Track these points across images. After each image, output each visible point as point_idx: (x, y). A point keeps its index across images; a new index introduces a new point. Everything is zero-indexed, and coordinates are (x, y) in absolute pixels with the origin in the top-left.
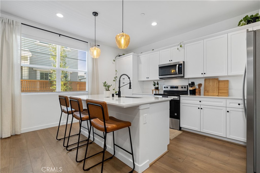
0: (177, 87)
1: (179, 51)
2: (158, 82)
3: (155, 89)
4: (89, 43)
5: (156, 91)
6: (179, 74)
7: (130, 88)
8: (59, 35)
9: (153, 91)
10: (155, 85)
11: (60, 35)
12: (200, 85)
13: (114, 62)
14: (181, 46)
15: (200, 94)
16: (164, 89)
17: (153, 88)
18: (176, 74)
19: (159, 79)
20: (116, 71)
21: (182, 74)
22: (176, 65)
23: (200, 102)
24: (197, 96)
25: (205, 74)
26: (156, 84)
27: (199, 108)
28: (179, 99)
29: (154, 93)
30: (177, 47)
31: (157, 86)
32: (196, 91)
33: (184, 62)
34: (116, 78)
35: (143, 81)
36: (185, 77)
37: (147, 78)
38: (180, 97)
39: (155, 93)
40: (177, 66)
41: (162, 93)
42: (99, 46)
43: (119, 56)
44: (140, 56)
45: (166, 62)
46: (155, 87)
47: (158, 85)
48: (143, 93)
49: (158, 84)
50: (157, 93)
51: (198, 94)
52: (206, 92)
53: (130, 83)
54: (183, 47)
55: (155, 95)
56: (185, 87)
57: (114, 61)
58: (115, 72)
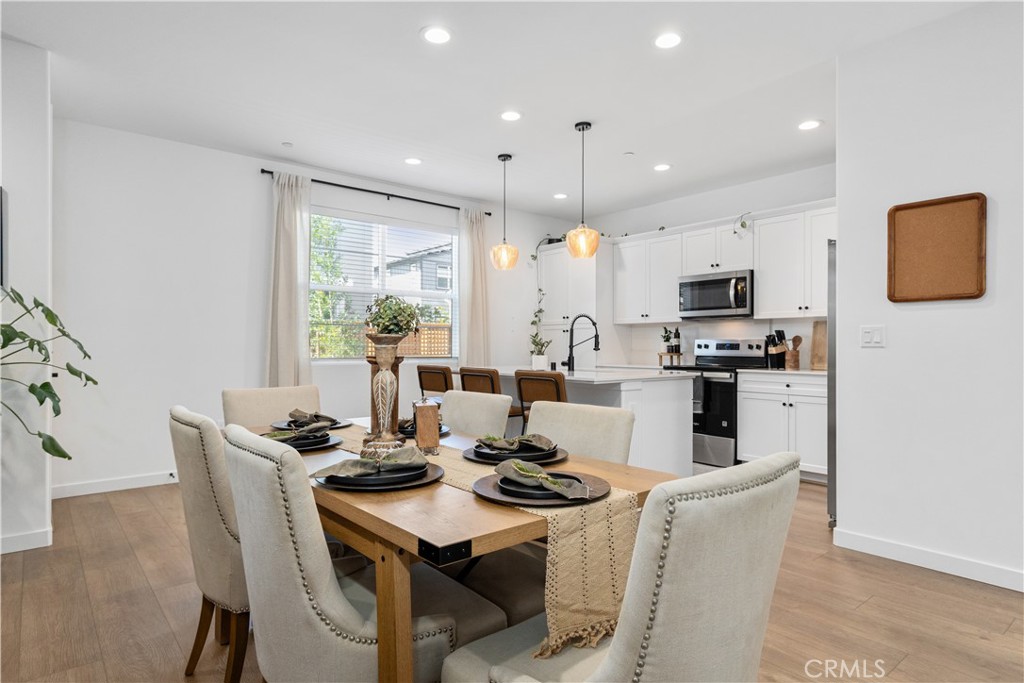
0: (736, 347)
1: (740, 238)
2: (677, 330)
3: (669, 352)
4: (462, 211)
5: (672, 357)
6: (738, 307)
7: (597, 348)
8: (386, 197)
9: (661, 357)
10: (667, 339)
11: (389, 196)
12: (797, 340)
13: (533, 262)
14: (743, 225)
15: (796, 366)
16: (698, 352)
17: (663, 347)
18: (730, 307)
19: (681, 320)
20: (540, 290)
21: (745, 306)
22: (729, 280)
23: (788, 386)
24: (789, 371)
25: (807, 308)
26: (672, 336)
27: (784, 404)
28: (732, 381)
29: (667, 362)
30: (730, 227)
31: (674, 342)
32: (787, 358)
33: (752, 272)
34: (540, 315)
35: (631, 326)
36: (755, 317)
37: (643, 316)
38: (736, 374)
39: (669, 364)
40: (733, 281)
41: (692, 363)
42: (490, 214)
43: (551, 241)
44: (621, 245)
45: (703, 270)
46: (667, 344)
47: (679, 337)
48: (629, 363)
49: (677, 335)
50: (675, 364)
51: (791, 367)
52: (816, 360)
53: (597, 337)
54: (750, 226)
55: (666, 368)
56: (758, 347)
57: (534, 258)
58: (536, 296)
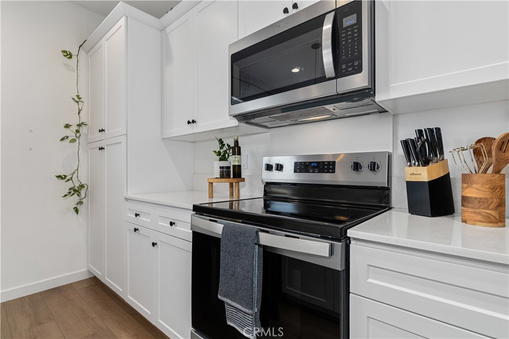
0: (328, 166)
9: (211, 184)
16: (267, 176)
18: (323, 79)
19: (235, 122)
31: (233, 161)
37: (189, 122)
38: (347, 241)
46: (222, 164)
47: (239, 154)
49: (237, 150)
56: (374, 167)
